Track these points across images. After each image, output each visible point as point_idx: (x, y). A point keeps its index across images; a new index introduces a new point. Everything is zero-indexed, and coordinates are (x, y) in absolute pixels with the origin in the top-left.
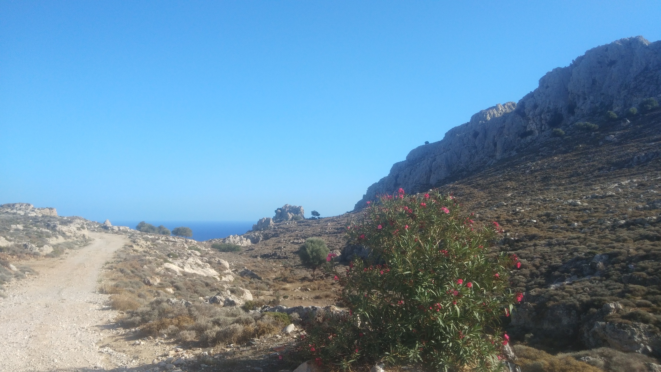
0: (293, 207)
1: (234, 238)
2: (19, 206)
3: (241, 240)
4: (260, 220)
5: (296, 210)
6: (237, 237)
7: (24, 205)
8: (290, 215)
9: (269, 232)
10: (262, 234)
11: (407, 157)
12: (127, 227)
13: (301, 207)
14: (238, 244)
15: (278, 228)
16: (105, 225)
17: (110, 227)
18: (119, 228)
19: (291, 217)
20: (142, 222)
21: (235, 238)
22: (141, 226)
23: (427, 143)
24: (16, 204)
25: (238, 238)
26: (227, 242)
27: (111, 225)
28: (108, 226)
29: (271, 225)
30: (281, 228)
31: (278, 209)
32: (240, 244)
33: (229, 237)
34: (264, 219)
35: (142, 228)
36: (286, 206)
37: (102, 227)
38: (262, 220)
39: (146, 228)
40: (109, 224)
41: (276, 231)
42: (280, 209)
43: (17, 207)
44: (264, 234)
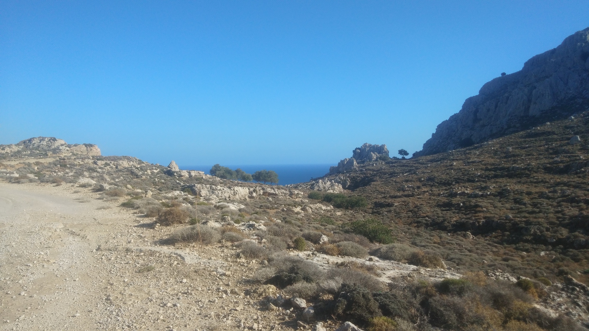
0: (374, 146)
1: (323, 183)
2: (39, 141)
3: (332, 185)
4: (342, 161)
5: (380, 150)
6: (327, 181)
7: (46, 140)
8: (373, 155)
9: (356, 175)
10: (349, 177)
11: (480, 91)
12: (200, 172)
13: (384, 145)
14: (329, 191)
15: (366, 170)
16: (169, 169)
17: (177, 172)
18: (190, 173)
19: (375, 157)
20: (217, 165)
21: (325, 183)
22: (216, 170)
23: (503, 74)
24: (33, 138)
25: (329, 183)
26: (316, 188)
27: (177, 170)
28: (173, 170)
29: (355, 167)
30: (370, 170)
31: (357, 149)
32: (331, 191)
33: (318, 182)
34: (347, 160)
35: (218, 172)
36: (365, 145)
37: (165, 173)
38: (344, 161)
39: (221, 172)
40: (175, 168)
41: (365, 173)
42: (359, 149)
43: (35, 143)
44: (351, 178)
